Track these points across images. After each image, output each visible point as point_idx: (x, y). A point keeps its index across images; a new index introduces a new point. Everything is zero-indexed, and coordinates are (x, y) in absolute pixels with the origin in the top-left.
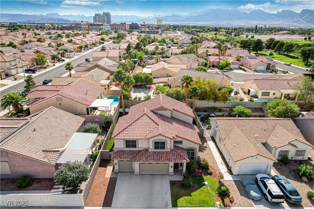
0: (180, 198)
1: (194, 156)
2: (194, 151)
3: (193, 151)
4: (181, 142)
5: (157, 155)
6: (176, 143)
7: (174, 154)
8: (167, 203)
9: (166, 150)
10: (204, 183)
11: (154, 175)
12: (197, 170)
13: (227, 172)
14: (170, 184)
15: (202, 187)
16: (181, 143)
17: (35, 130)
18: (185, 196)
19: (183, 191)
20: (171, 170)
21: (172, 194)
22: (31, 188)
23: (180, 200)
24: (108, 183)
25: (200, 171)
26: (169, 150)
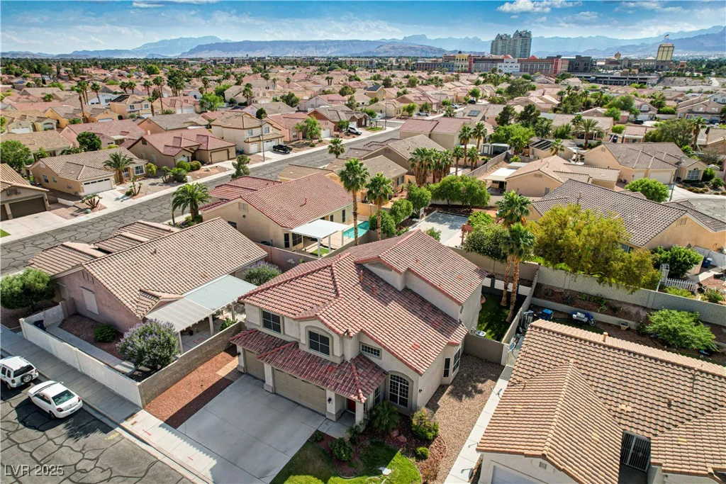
0: (300, 475)
1: (407, 396)
2: (408, 384)
3: (404, 383)
4: (377, 352)
5: (309, 363)
6: (366, 351)
7: (342, 373)
8: (268, 471)
9: (330, 358)
10: (381, 469)
11: (299, 404)
12: (395, 434)
13: (467, 473)
14: (310, 438)
15: (369, 475)
16: (378, 355)
17: (155, 252)
18: (314, 477)
19: (319, 464)
20: (332, 409)
21: (293, 458)
22: (106, 347)
23: (297, 477)
24: (210, 385)
25: (403, 438)
26: (338, 361)
